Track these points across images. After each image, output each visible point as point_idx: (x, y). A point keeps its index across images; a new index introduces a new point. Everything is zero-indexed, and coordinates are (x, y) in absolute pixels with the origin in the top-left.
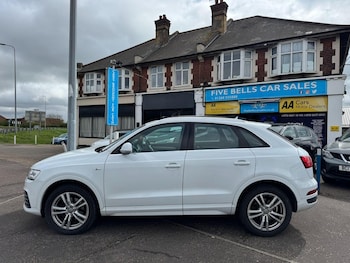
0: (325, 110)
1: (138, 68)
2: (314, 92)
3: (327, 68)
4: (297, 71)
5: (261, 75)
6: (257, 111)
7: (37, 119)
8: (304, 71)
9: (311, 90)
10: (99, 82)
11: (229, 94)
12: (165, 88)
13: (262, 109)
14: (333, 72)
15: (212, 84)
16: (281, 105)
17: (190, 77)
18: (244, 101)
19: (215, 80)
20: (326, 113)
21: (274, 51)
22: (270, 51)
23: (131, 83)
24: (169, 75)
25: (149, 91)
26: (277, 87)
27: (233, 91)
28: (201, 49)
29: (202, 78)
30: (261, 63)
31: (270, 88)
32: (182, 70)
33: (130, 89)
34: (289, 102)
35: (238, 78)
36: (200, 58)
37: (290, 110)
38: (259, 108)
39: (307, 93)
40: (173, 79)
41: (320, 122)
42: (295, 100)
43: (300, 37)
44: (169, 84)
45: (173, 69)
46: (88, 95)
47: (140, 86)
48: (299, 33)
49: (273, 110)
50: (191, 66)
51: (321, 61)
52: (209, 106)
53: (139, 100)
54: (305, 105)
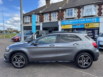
1: (41, 14)
2: (95, 21)
3: (100, 14)
4: (90, 15)
5: (79, 16)
6: (78, 27)
7: (10, 31)
8: (93, 15)
9: (94, 21)
10: (29, 19)
11: (69, 22)
12: (49, 21)
13: (79, 27)
14: (102, 15)
15: (64, 19)
16: (85, 25)
17: (57, 17)
19: (65, 18)
20: (99, 28)
21: (83, 8)
22: (82, 9)
23: (39, 19)
24: (50, 17)
25: (44, 22)
26: (84, 20)
27: (70, 21)
28: (60, 8)
29: (61, 18)
30: (79, 13)
31: (82, 20)
32: (54, 15)
33: (38, 21)
34: (87, 24)
35: (72, 17)
36: (60, 11)
37: (88, 27)
38: (78, 26)
39: (93, 22)
40: (52, 18)
41: (97, 31)
42: (89, 24)
43: (91, 4)
44: (50, 19)
45: (52, 15)
46: (26, 23)
47: (41, 20)
48: (91, 3)
49: (82, 27)
50: (57, 14)
51: (98, 11)
52: (63, 26)
53: (41, 25)
54: (93, 25)
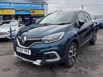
0: (43, 14)
2: (41, 8)
6: (22, 14)
16: (31, 12)
18: (17, 9)
20: (44, 15)
26: (29, 5)
27: (12, 5)
31: (27, 5)
34: (33, 11)
37: (34, 14)
38: (23, 13)
39: (39, 8)
42: (35, 10)
49: (28, 14)
54: (38, 12)
